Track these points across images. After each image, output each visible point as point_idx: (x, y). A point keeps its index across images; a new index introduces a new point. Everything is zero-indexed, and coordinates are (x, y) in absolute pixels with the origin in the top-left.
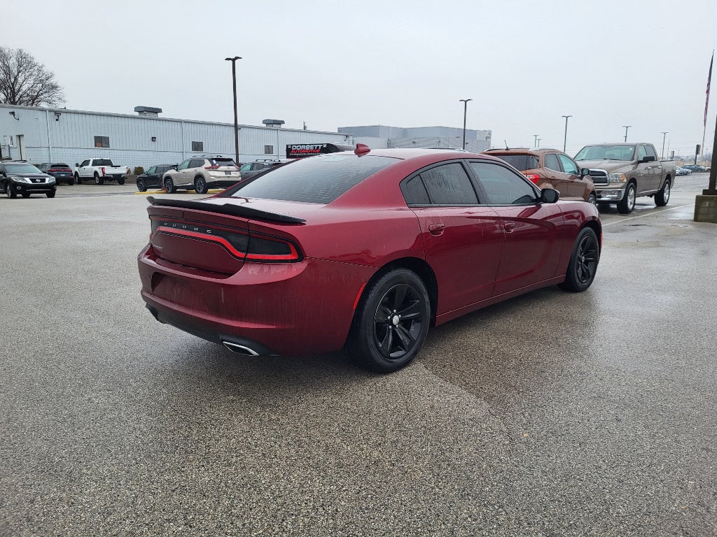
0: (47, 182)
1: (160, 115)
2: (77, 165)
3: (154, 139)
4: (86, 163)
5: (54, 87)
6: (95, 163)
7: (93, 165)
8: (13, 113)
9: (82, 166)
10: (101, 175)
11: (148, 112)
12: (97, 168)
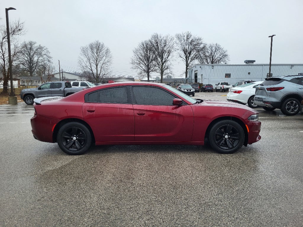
0: (192, 91)
1: (254, 63)
2: (216, 85)
3: (249, 73)
4: (219, 84)
5: (226, 56)
6: (222, 84)
7: (221, 85)
8: (201, 67)
9: (218, 85)
10: (222, 88)
11: (249, 62)
12: (221, 86)
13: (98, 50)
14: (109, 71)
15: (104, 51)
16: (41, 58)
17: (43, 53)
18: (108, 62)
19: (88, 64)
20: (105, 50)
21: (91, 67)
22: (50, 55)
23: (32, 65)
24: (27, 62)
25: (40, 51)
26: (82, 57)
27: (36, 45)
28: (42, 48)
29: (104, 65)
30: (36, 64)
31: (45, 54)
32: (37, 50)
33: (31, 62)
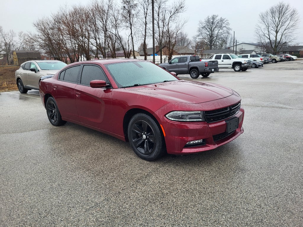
13: (280, 13)
14: (292, 38)
15: (288, 14)
16: (221, 31)
17: (224, 25)
18: (292, 26)
19: (266, 32)
20: (290, 12)
21: (269, 35)
22: (230, 26)
23: (213, 39)
24: (209, 36)
25: (221, 24)
26: (260, 25)
27: (217, 18)
28: (223, 20)
29: (286, 31)
30: (216, 38)
31: (225, 27)
32: (218, 23)
33: (211, 36)
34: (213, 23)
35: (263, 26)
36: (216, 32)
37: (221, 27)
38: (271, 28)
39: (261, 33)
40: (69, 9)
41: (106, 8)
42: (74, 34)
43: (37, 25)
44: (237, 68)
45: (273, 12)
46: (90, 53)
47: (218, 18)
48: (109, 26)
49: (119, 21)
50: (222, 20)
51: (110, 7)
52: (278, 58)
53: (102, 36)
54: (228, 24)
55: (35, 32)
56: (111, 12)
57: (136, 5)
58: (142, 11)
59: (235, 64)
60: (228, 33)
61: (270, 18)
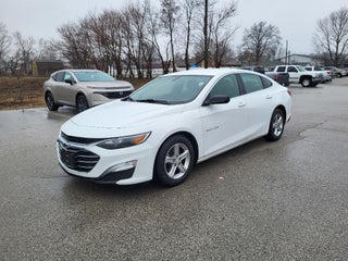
16: (269, 40)
17: (273, 33)
19: (325, 41)
21: (329, 45)
23: (260, 49)
24: (255, 45)
28: (273, 28)
30: (263, 48)
31: (275, 35)
32: (266, 31)
33: (258, 46)
34: (260, 31)
35: (322, 35)
36: (264, 41)
37: (270, 36)
38: (330, 37)
39: (319, 43)
40: (98, 13)
41: (142, 11)
42: (103, 41)
43: (62, 31)
44: (306, 83)
45: (333, 19)
46: (122, 63)
47: (267, 25)
48: (145, 31)
49: (157, 26)
50: (271, 28)
51: (147, 10)
52: (343, 72)
53: (136, 43)
54: (278, 32)
55: (59, 38)
56: (148, 16)
57: (177, 8)
58: (185, 15)
59: (303, 78)
60: (278, 43)
61: (329, 26)
